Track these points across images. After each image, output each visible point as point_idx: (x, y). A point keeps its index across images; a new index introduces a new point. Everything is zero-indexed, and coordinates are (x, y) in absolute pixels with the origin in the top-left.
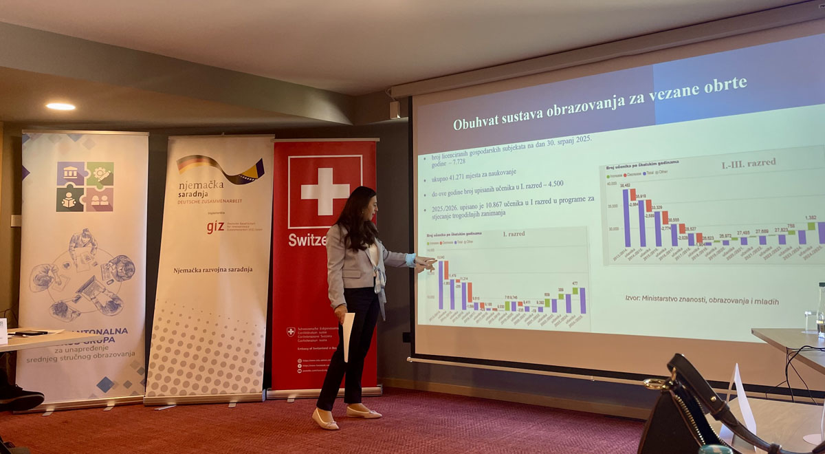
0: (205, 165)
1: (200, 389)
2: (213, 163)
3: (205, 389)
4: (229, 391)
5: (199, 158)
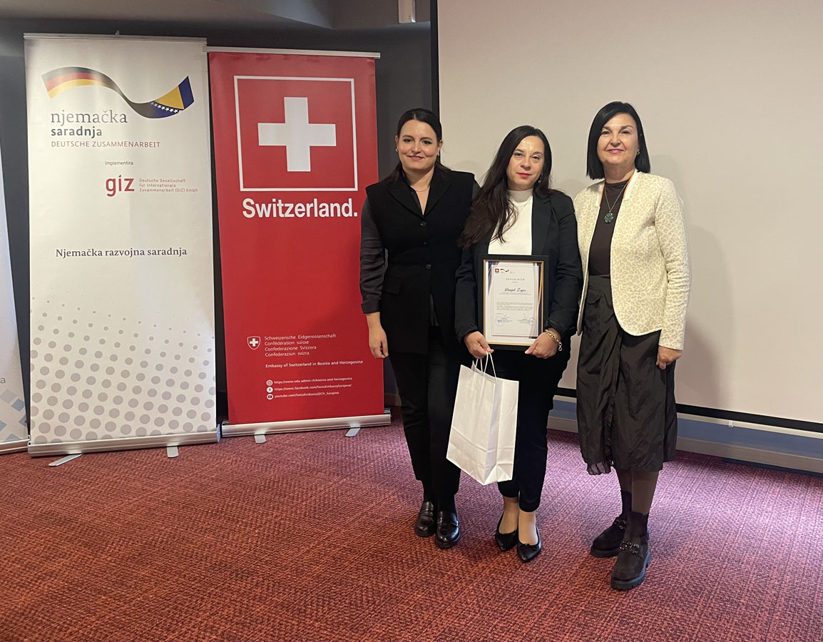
0: (97, 85)
1: (118, 429)
2: (108, 82)
3: (126, 429)
4: (164, 431)
5: (84, 73)
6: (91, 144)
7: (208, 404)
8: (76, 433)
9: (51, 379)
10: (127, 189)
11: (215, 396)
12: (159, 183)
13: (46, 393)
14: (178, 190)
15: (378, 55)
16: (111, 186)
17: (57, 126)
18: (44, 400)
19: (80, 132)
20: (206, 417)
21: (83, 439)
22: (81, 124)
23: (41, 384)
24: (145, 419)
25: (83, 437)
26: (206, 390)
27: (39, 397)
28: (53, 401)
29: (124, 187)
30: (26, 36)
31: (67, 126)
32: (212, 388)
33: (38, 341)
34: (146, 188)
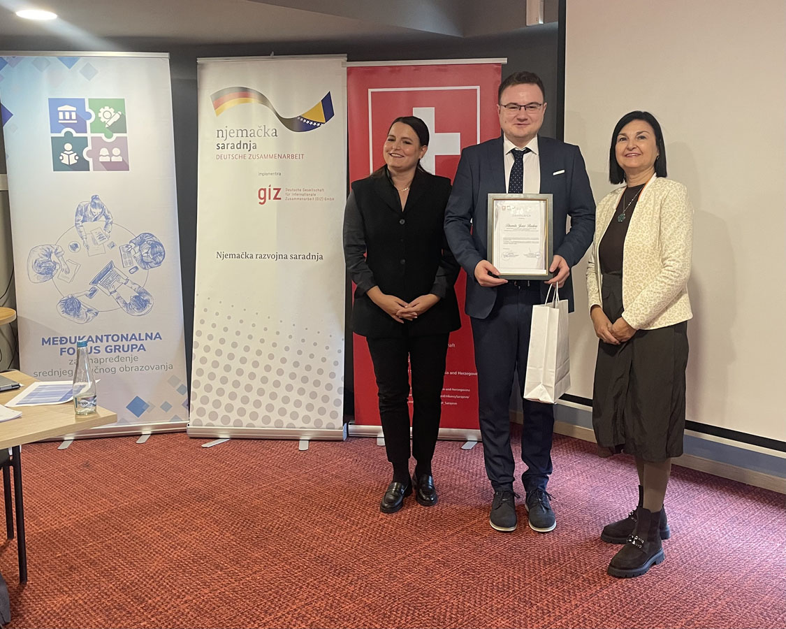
0: (254, 101)
1: (260, 419)
2: (263, 100)
3: (266, 420)
4: (299, 424)
5: (245, 92)
6: (248, 156)
7: (336, 403)
8: (226, 420)
9: (207, 368)
10: (275, 198)
11: (343, 395)
12: (302, 192)
13: (204, 380)
14: (317, 199)
15: (504, 61)
16: (262, 196)
17: (221, 141)
18: (202, 386)
19: (240, 145)
20: (334, 415)
21: (231, 426)
22: (240, 139)
23: (200, 372)
24: (282, 412)
25: (231, 423)
26: (335, 389)
27: (198, 383)
28: (208, 388)
29: (273, 196)
30: (200, 61)
31: (230, 140)
32: (340, 388)
33: (199, 333)
34: (291, 197)
